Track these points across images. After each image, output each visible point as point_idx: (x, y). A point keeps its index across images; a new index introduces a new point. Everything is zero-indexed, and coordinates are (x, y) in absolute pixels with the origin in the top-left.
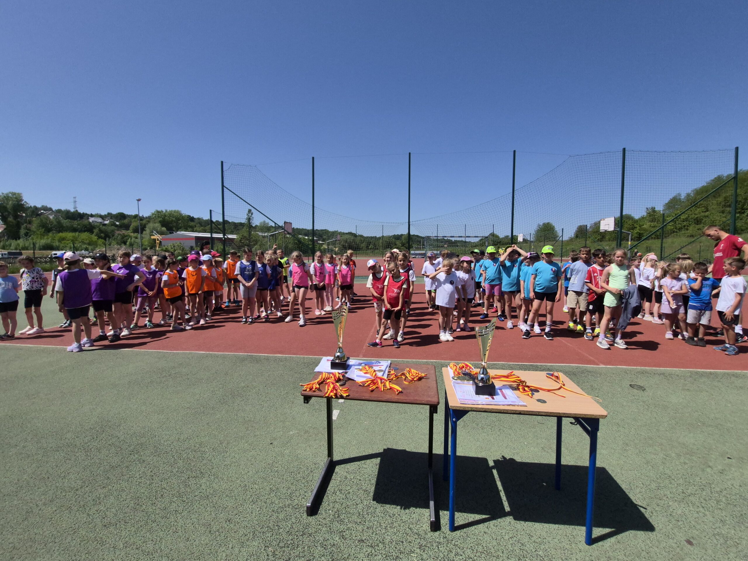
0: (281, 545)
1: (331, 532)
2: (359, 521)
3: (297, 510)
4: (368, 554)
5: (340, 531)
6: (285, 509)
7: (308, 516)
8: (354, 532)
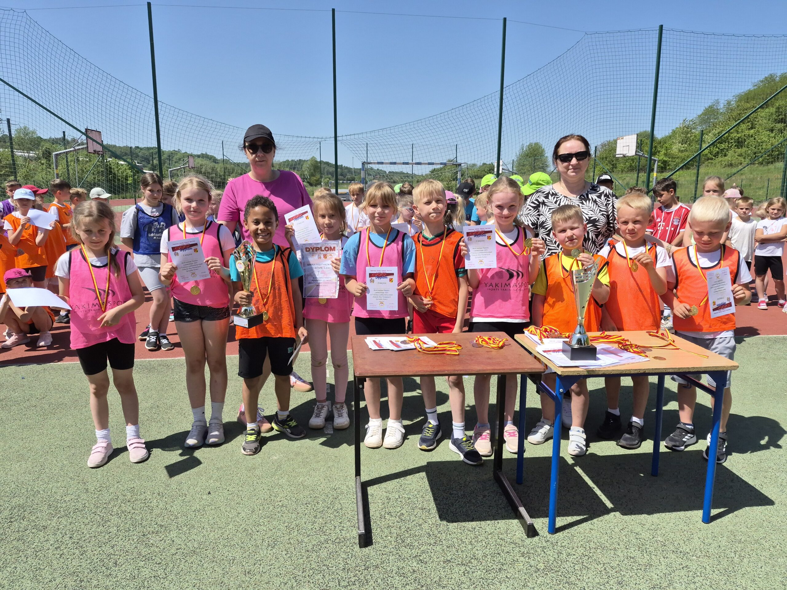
0: (343, 584)
1: (401, 558)
2: (432, 542)
3: (342, 544)
4: (464, 572)
5: (414, 556)
6: (323, 546)
7: (360, 547)
8: (432, 554)
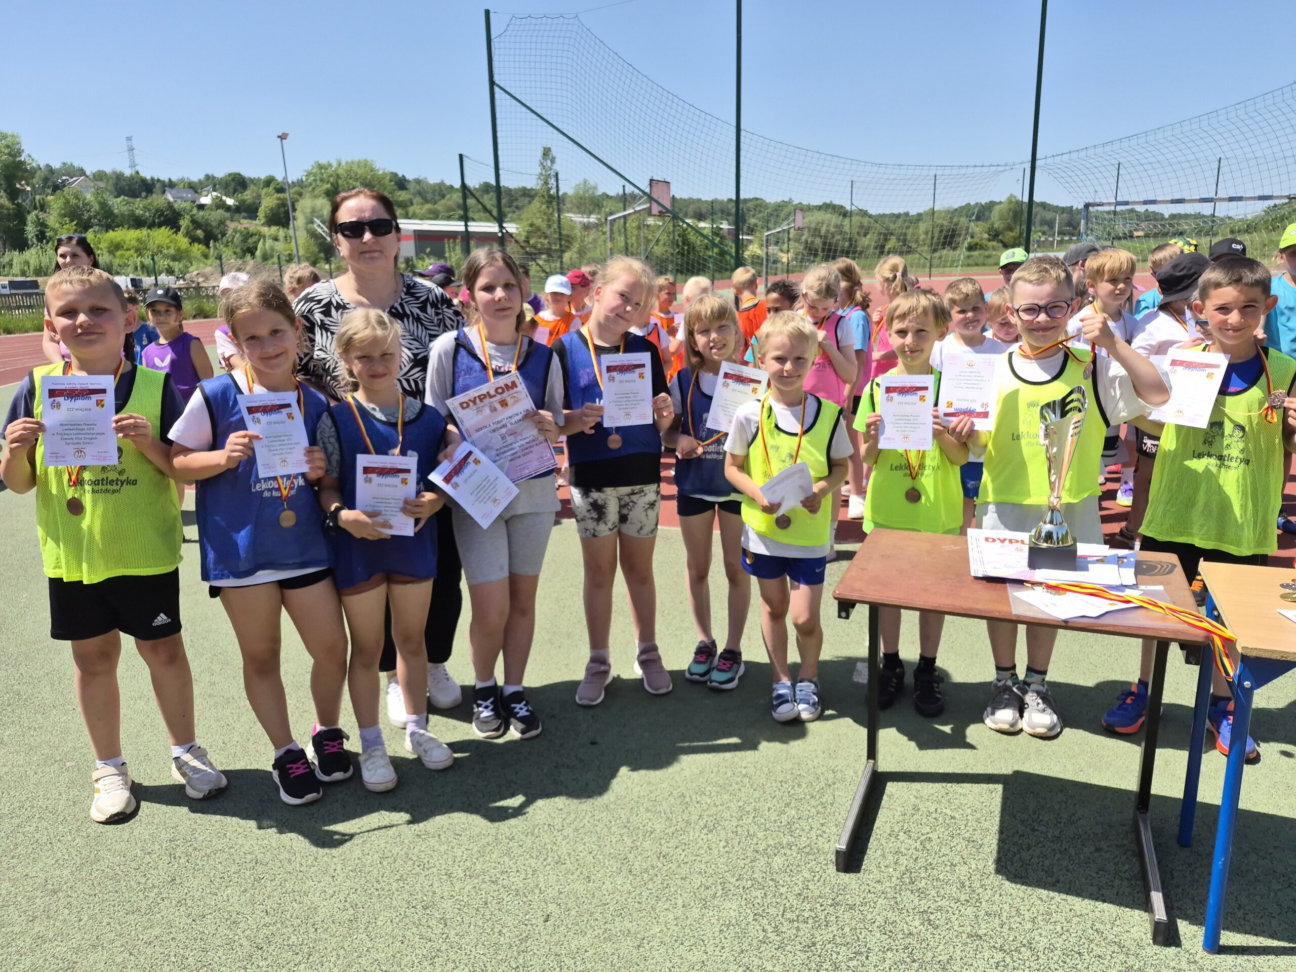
0: (788, 915)
1: (896, 906)
2: (963, 897)
3: (811, 857)
4: (998, 963)
5: (921, 910)
6: (782, 851)
7: (838, 870)
8: (954, 917)
